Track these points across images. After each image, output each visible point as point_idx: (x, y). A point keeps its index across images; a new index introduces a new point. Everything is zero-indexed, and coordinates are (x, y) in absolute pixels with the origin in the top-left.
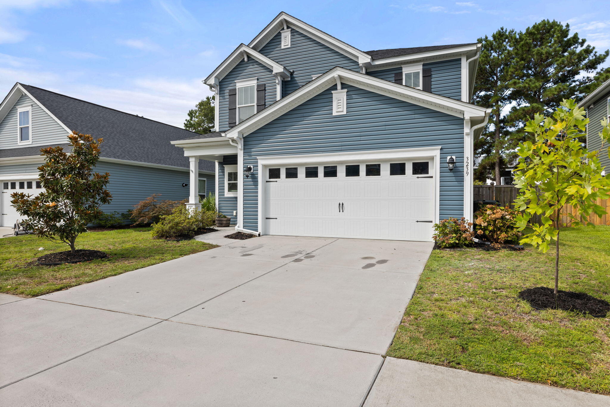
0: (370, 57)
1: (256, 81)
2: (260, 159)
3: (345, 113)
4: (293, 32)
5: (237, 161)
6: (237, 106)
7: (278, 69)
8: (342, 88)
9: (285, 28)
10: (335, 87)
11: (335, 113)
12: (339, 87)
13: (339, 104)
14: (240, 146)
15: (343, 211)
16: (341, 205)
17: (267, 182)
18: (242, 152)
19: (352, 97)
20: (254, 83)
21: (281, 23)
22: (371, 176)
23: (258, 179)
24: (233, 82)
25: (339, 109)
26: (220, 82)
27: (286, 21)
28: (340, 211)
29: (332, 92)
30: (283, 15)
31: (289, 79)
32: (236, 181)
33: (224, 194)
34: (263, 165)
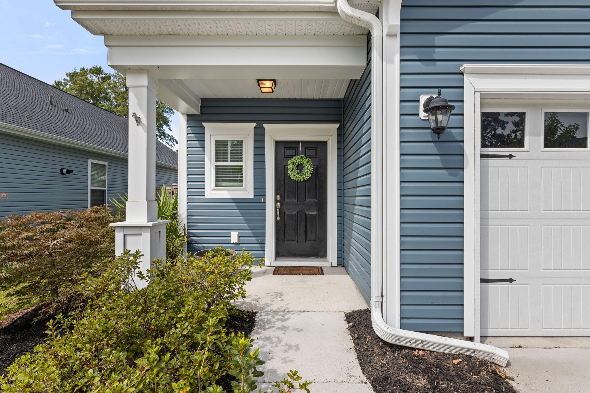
2: (472, 73)
18: (396, 42)
32: (238, 161)
33: (204, 192)
34: (478, 94)
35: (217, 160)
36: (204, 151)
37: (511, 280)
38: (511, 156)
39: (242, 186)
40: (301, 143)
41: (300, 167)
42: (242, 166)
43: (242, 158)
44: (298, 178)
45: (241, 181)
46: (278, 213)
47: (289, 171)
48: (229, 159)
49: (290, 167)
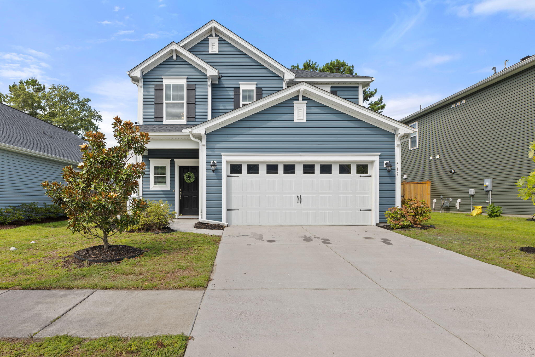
0: (295, 75)
1: (185, 80)
2: (224, 155)
3: (305, 121)
4: (221, 40)
5: (199, 155)
6: (165, 102)
7: (212, 72)
8: (303, 100)
9: (214, 35)
10: (296, 98)
11: (296, 120)
12: (300, 98)
13: (300, 113)
14: (204, 142)
15: (301, 203)
16: (299, 198)
17: (228, 176)
18: (205, 147)
19: (311, 108)
20: (183, 81)
21: (211, 29)
22: (324, 174)
23: (223, 173)
24: (160, 77)
25: (299, 117)
26: (143, 76)
27: (216, 29)
28: (298, 203)
29: (294, 102)
30: (213, 23)
31: (217, 83)
32: (164, 174)
33: (150, 187)
34: (226, 161)
35: (155, 174)
36: (150, 170)
37: (238, 210)
38: (238, 176)
39: (165, 185)
40: (190, 167)
41: (189, 177)
42: (165, 177)
43: (165, 173)
44: (188, 182)
45: (165, 183)
46: (181, 196)
47: (185, 179)
48: (160, 174)
49: (185, 177)
